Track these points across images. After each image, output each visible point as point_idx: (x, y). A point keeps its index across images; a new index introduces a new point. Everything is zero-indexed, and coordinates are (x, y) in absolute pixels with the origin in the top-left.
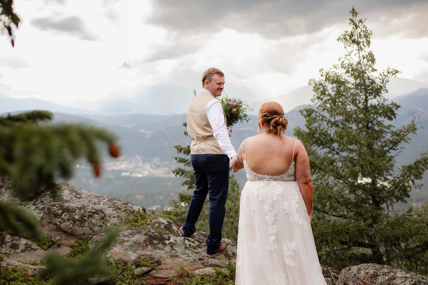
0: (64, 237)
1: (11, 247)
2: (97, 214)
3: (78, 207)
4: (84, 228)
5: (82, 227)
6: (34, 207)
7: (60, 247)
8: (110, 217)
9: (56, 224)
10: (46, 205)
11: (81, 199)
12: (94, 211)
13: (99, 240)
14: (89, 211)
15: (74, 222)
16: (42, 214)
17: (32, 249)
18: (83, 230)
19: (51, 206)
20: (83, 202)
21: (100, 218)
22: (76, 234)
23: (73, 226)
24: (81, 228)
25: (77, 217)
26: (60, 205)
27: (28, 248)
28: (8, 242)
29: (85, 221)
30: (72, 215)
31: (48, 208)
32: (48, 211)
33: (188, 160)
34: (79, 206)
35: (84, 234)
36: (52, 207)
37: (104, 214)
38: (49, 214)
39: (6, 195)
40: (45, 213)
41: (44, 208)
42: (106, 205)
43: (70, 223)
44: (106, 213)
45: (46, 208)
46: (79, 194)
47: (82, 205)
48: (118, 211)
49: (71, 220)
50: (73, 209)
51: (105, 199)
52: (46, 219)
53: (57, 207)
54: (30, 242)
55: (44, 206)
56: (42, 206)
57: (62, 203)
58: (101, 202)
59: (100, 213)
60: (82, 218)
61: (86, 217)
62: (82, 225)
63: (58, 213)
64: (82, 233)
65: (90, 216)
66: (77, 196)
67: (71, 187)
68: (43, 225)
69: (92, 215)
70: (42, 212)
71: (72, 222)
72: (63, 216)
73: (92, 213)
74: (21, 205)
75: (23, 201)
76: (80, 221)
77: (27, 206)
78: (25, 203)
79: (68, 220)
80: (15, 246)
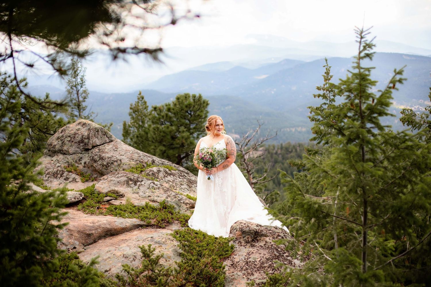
0: (99, 175)
1: (65, 179)
2: (117, 162)
3: (108, 157)
4: (108, 171)
6: (87, 155)
8: (123, 164)
9: (94, 167)
11: (116, 152)
12: (116, 160)
15: (103, 167)
16: (89, 160)
17: (76, 181)
20: (115, 154)
21: (117, 165)
23: (102, 169)
25: (105, 163)
26: (100, 155)
27: (74, 180)
28: (64, 176)
29: (108, 166)
30: (103, 162)
31: (93, 156)
32: (92, 158)
34: (110, 156)
36: (95, 156)
37: (121, 163)
39: (73, 147)
40: (91, 160)
43: (101, 167)
44: (123, 162)
46: (117, 148)
47: (112, 156)
48: (131, 161)
49: (102, 165)
50: (105, 158)
52: (91, 163)
53: (98, 156)
54: (77, 177)
56: (91, 155)
57: (102, 154)
59: (119, 161)
60: (108, 164)
61: (110, 163)
62: (107, 169)
63: (97, 160)
65: (112, 163)
66: (115, 149)
68: (89, 167)
70: (90, 158)
72: (98, 163)
73: (114, 161)
74: (81, 154)
75: (82, 151)
76: (106, 166)
77: (84, 155)
78: (84, 152)
79: (100, 165)
80: (67, 179)
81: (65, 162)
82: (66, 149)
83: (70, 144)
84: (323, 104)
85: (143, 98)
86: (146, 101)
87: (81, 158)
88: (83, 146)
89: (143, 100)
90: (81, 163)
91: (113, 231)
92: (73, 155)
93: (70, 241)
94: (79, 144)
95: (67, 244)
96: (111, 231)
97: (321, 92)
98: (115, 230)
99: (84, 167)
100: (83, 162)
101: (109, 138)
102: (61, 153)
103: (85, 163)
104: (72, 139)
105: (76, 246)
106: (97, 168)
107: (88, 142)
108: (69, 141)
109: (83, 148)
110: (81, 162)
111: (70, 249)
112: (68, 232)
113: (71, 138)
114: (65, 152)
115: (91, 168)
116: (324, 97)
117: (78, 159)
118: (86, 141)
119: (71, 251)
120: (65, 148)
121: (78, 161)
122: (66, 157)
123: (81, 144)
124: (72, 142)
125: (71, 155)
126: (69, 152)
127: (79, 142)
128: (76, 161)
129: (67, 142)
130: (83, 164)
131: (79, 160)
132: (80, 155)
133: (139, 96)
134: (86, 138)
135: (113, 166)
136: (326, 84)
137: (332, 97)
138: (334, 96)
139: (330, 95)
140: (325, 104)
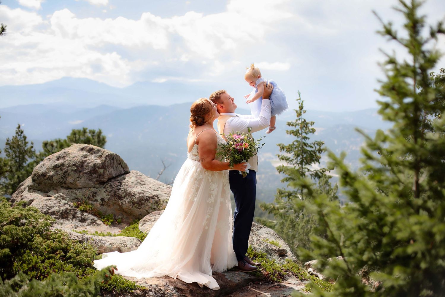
0: (125, 216)
1: (80, 221)
2: (153, 199)
3: (138, 192)
4: (141, 210)
5: (140, 209)
6: (104, 190)
7: (120, 224)
8: (163, 201)
9: (119, 205)
10: (113, 189)
11: (144, 185)
12: (151, 196)
13: (146, 220)
14: (147, 196)
15: (134, 204)
16: (109, 196)
17: (96, 224)
18: (140, 211)
19: (117, 189)
20: (144, 188)
21: (154, 202)
22: (134, 214)
23: (132, 208)
24: (138, 209)
25: (136, 200)
26: (125, 189)
27: (93, 222)
28: (78, 217)
29: (142, 204)
30: (133, 198)
31: (115, 191)
32: (114, 194)
33: (290, 158)
34: (140, 191)
35: (140, 214)
36: (118, 191)
37: (159, 199)
38: (114, 196)
39: (82, 179)
40: (112, 196)
41: (112, 191)
42: (163, 192)
43: (130, 205)
44: (161, 198)
45: (113, 192)
46: (143, 181)
47: (143, 191)
49: (131, 202)
50: (134, 193)
51: (164, 187)
52: (112, 200)
53: (122, 191)
54: (95, 218)
55: (111, 190)
56: (110, 190)
57: (127, 188)
58: (160, 189)
59: (156, 198)
60: (140, 202)
61: (144, 200)
62: (139, 208)
63: (121, 196)
64: (139, 214)
65: (147, 200)
66: (141, 183)
67: (139, 175)
68: (109, 206)
69: (149, 199)
70: (110, 194)
71: (132, 204)
72: (125, 199)
73: (149, 198)
74: (94, 187)
75: (96, 184)
76: (138, 204)
77: (99, 189)
79: (129, 202)
80: (83, 220)
81: (72, 198)
82: (72, 182)
83: (77, 175)
84: (295, 141)
85: (22, 132)
86: (26, 136)
87: (96, 193)
88: (96, 177)
89: (22, 135)
90: (96, 201)
92: (84, 190)
94: (91, 175)
99: (102, 205)
100: (99, 198)
101: (123, 168)
102: (62, 187)
103: (103, 200)
104: (80, 168)
106: (124, 207)
107: (104, 173)
108: (75, 171)
109: (97, 181)
110: (95, 198)
113: (77, 167)
114: (70, 185)
115: (112, 207)
116: (296, 133)
117: (91, 194)
118: (101, 171)
120: (70, 180)
121: (91, 197)
122: (72, 192)
123: (94, 175)
124: (80, 172)
125: (80, 190)
126: (76, 185)
127: (90, 172)
128: (88, 197)
129: (72, 173)
130: (99, 201)
131: (93, 196)
132: (93, 189)
133: (17, 130)
134: (100, 167)
135: (149, 204)
136: (299, 119)
137: (304, 135)
138: (306, 133)
139: (302, 132)
140: (297, 141)
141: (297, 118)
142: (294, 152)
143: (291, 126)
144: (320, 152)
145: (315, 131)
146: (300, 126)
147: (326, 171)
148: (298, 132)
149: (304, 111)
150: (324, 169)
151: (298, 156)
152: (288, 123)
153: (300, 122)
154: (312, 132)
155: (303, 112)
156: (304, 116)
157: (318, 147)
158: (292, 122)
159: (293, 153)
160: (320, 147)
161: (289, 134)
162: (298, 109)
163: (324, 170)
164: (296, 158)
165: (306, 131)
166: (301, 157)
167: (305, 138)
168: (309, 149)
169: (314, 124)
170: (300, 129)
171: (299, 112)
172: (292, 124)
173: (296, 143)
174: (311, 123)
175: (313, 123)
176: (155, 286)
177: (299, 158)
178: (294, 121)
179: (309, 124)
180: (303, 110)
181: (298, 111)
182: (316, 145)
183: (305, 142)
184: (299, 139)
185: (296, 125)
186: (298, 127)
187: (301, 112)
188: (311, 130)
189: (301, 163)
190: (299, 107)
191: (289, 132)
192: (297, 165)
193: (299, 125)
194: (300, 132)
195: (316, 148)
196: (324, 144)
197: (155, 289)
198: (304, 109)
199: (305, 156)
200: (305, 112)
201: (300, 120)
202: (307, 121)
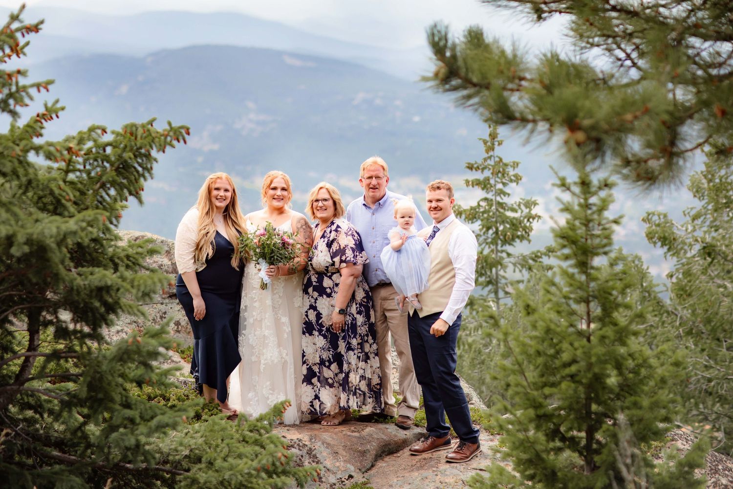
74: (162, 304)
75: (164, 299)
77: (170, 306)
78: (167, 301)
84: (482, 200)
87: (165, 313)
91: (392, 446)
92: (146, 308)
93: (338, 464)
95: (335, 470)
96: (390, 444)
97: (479, 176)
98: (396, 442)
103: (177, 323)
105: (353, 474)
111: (343, 479)
112: (327, 448)
116: (484, 185)
117: (158, 315)
119: (346, 482)
121: (159, 319)
128: (154, 320)
131: (161, 318)
132: (160, 306)
134: (170, 270)
136: (490, 158)
137: (500, 186)
138: (504, 184)
139: (496, 181)
140: (486, 199)
141: (486, 155)
142: (482, 220)
143: (474, 170)
144: (531, 220)
145: (521, 179)
146: (491, 171)
147: (543, 256)
148: (489, 183)
149: (498, 141)
150: (538, 251)
151: (488, 228)
152: (469, 164)
153: (492, 162)
154: (515, 181)
155: (496, 143)
156: (498, 151)
157: (526, 211)
158: (476, 163)
159: (479, 222)
160: (531, 210)
161: (471, 186)
162: (488, 138)
163: (539, 254)
164: (484, 233)
165: (504, 181)
166: (494, 229)
167: (501, 193)
168: (510, 214)
169: (520, 165)
170: (491, 176)
171: (489, 144)
172: (475, 166)
173: (483, 204)
174: (512, 164)
175: (517, 164)
176: (297, 441)
177: (491, 232)
178: (480, 161)
179: (509, 167)
180: (496, 139)
181: (487, 142)
182: (522, 207)
183: (501, 201)
184: (490, 196)
185: (483, 169)
186: (487, 173)
187: (493, 144)
188: (512, 178)
189: (494, 242)
190: (490, 135)
191: (470, 183)
192: (487, 246)
193: (490, 169)
194: (492, 182)
195: (522, 212)
196: (538, 204)
197: (298, 445)
198: (499, 138)
199: (501, 228)
200: (500, 144)
201: (492, 158)
202: (505, 161)
